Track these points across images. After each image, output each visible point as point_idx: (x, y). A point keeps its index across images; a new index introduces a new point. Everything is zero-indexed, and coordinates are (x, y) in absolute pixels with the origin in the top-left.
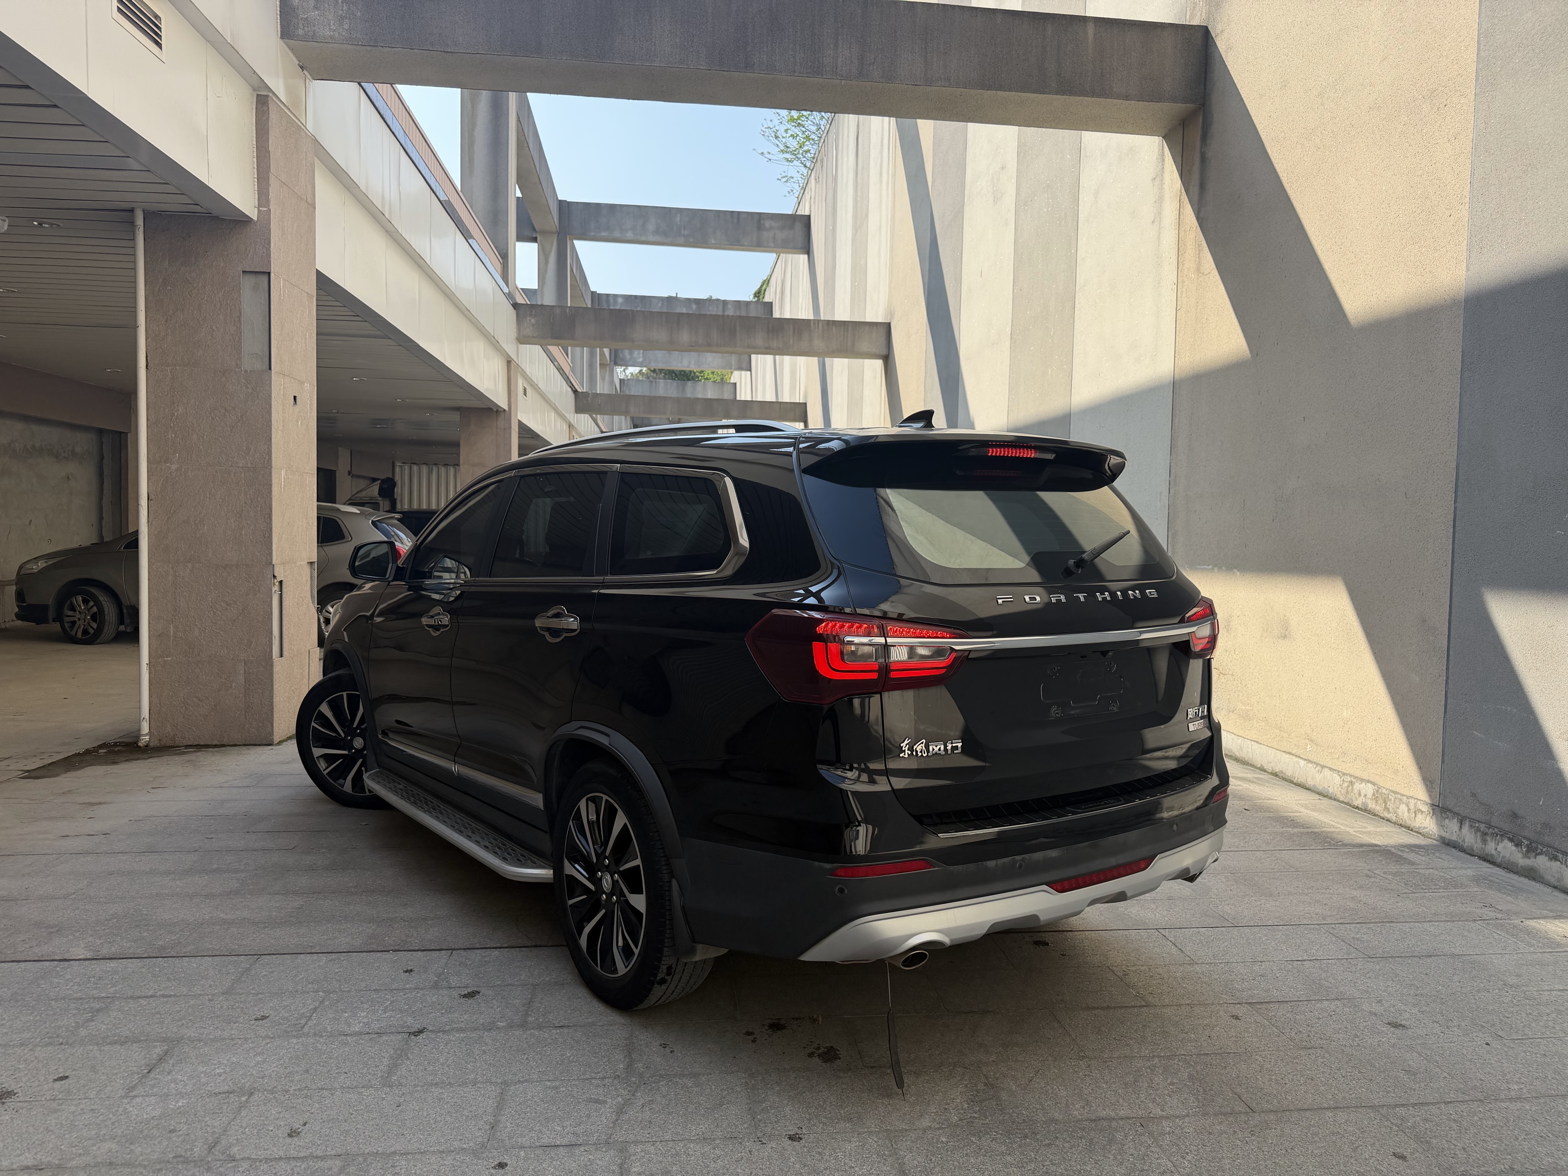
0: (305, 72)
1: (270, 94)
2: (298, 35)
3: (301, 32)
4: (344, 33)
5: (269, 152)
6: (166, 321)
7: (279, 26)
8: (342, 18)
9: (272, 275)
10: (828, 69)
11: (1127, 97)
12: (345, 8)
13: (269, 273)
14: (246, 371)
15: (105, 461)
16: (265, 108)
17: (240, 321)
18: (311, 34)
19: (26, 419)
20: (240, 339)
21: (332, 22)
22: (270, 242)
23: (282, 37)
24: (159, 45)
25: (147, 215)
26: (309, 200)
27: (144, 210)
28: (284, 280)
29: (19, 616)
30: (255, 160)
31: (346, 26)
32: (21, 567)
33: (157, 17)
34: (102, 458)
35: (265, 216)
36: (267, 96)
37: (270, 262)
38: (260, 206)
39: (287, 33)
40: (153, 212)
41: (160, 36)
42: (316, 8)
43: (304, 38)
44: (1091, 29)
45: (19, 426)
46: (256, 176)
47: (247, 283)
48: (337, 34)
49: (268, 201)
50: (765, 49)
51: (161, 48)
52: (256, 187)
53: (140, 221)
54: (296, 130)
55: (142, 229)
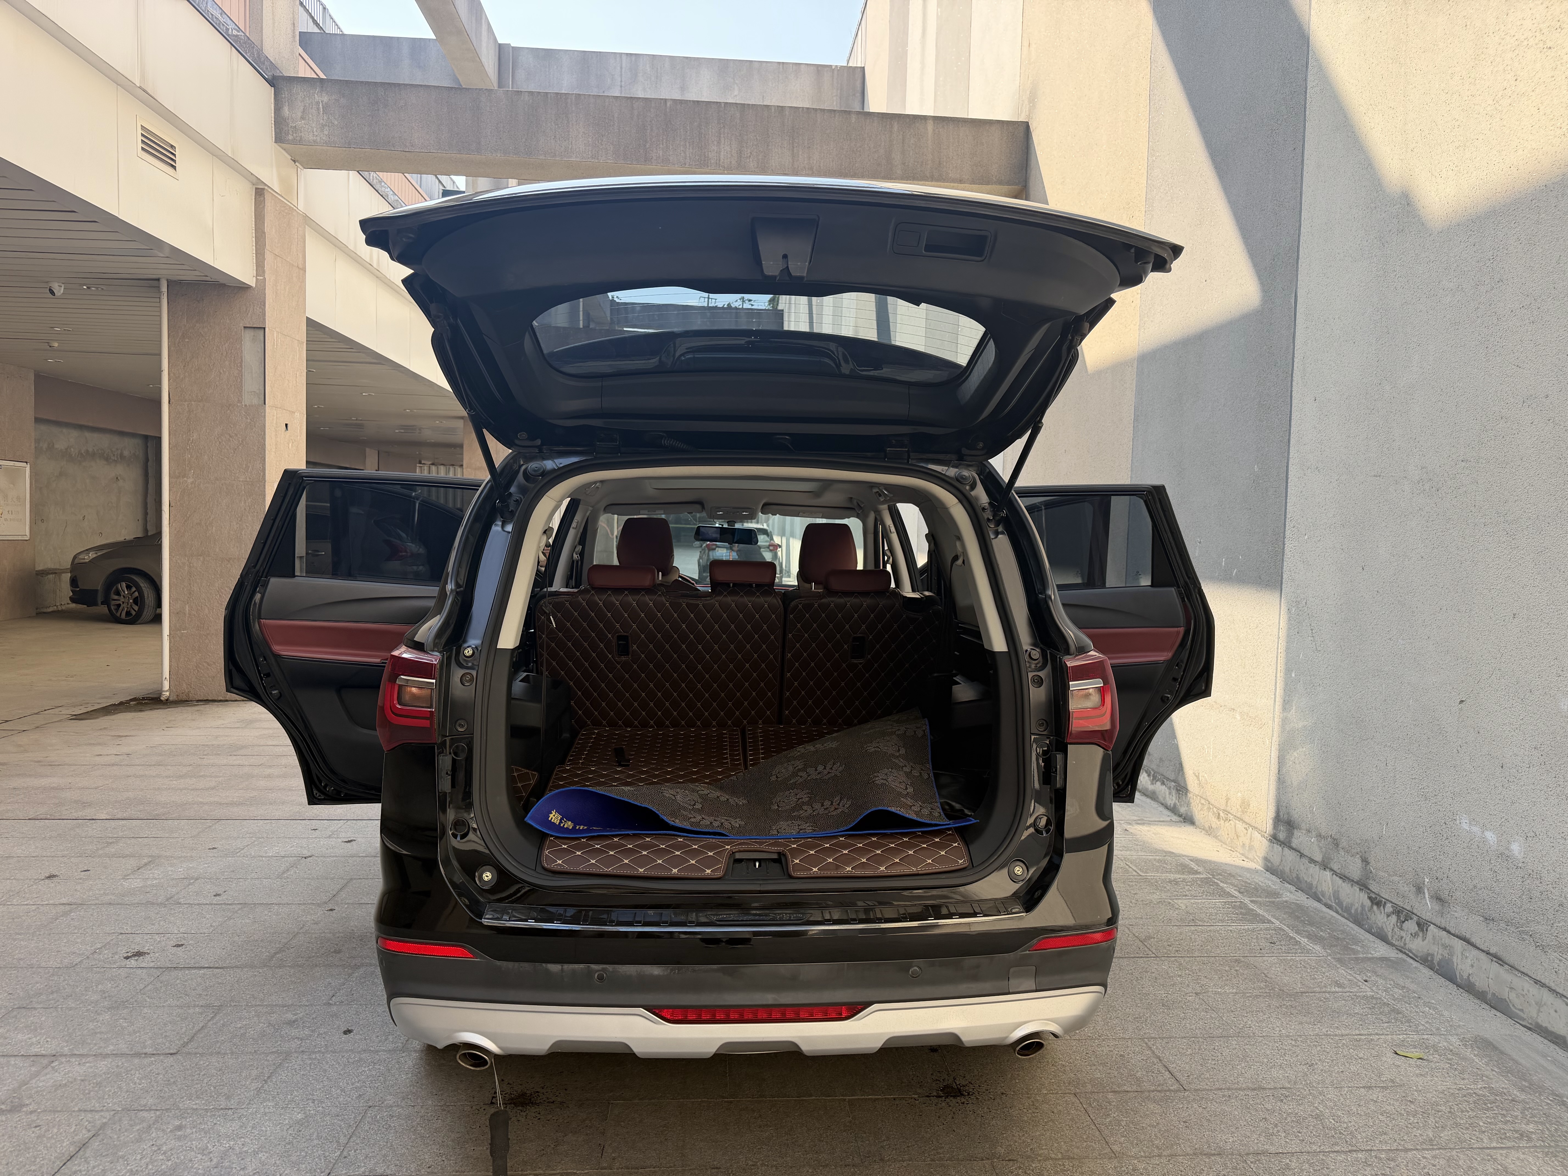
0: (297, 164)
1: (266, 188)
2: (289, 140)
3: (290, 137)
4: (324, 138)
5: (264, 233)
6: (184, 366)
7: (274, 133)
8: (323, 126)
9: (267, 330)
10: (712, 161)
11: (960, 181)
12: (325, 118)
13: (264, 328)
14: (246, 405)
15: (149, 463)
16: (262, 199)
17: (241, 366)
18: (298, 138)
19: (81, 427)
20: (241, 380)
21: (315, 129)
22: (265, 304)
23: (276, 142)
24: (174, 167)
25: (170, 283)
26: (301, 266)
27: (167, 280)
28: (278, 332)
29: (73, 600)
30: (254, 239)
31: (326, 132)
32: (75, 557)
33: (172, 146)
34: (147, 460)
35: (261, 284)
36: (264, 189)
37: (264, 319)
38: (257, 275)
39: (279, 139)
40: (175, 281)
41: (174, 161)
42: (302, 118)
43: (294, 142)
44: (930, 126)
45: (74, 433)
46: (254, 252)
47: (248, 336)
48: (318, 139)
49: (264, 272)
50: (661, 146)
51: (175, 169)
52: (255, 261)
53: (164, 289)
54: (288, 211)
55: (166, 294)
